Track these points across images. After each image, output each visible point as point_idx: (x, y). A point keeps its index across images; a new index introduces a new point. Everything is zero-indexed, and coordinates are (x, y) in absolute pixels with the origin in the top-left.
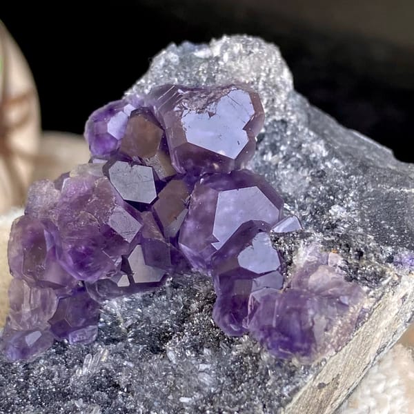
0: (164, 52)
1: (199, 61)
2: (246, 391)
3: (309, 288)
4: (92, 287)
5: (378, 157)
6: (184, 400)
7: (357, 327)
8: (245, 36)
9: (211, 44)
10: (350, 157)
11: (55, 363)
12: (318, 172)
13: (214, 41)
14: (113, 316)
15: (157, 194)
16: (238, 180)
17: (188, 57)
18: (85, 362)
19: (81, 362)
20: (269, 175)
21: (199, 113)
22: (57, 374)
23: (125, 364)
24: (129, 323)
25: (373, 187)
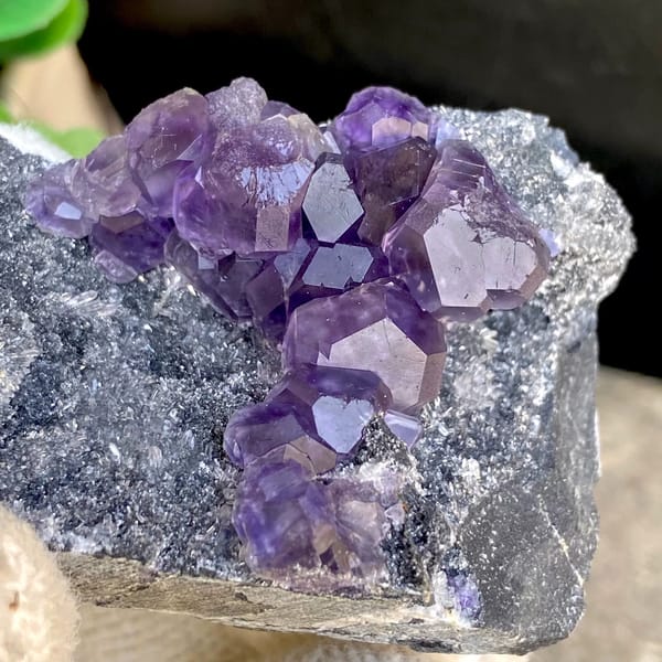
0: (529, 115)
1: (546, 168)
2: (172, 514)
3: (340, 509)
4: (177, 238)
5: (581, 467)
6: (113, 449)
7: (337, 593)
8: (619, 201)
9: (581, 165)
10: (554, 435)
11: (59, 259)
12: (509, 409)
13: (587, 165)
14: (162, 286)
15: (337, 242)
16: (422, 327)
17: (542, 150)
18: (83, 294)
19: (82, 290)
20: (464, 351)
21: (469, 223)
22: (45, 272)
23: (112, 344)
24: (166, 313)
25: (531, 490)
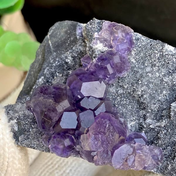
15: (88, 110)
25: (54, 53)
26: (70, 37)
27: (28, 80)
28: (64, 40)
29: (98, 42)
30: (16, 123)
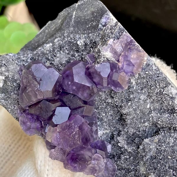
5: (53, 26)
11: (119, 158)
12: (58, 48)
14: (103, 134)
18: (121, 146)
21: (40, 84)
25: (71, 28)
26: (93, 21)
27: (41, 35)
28: (87, 19)
29: (109, 50)
30: (3, 79)
